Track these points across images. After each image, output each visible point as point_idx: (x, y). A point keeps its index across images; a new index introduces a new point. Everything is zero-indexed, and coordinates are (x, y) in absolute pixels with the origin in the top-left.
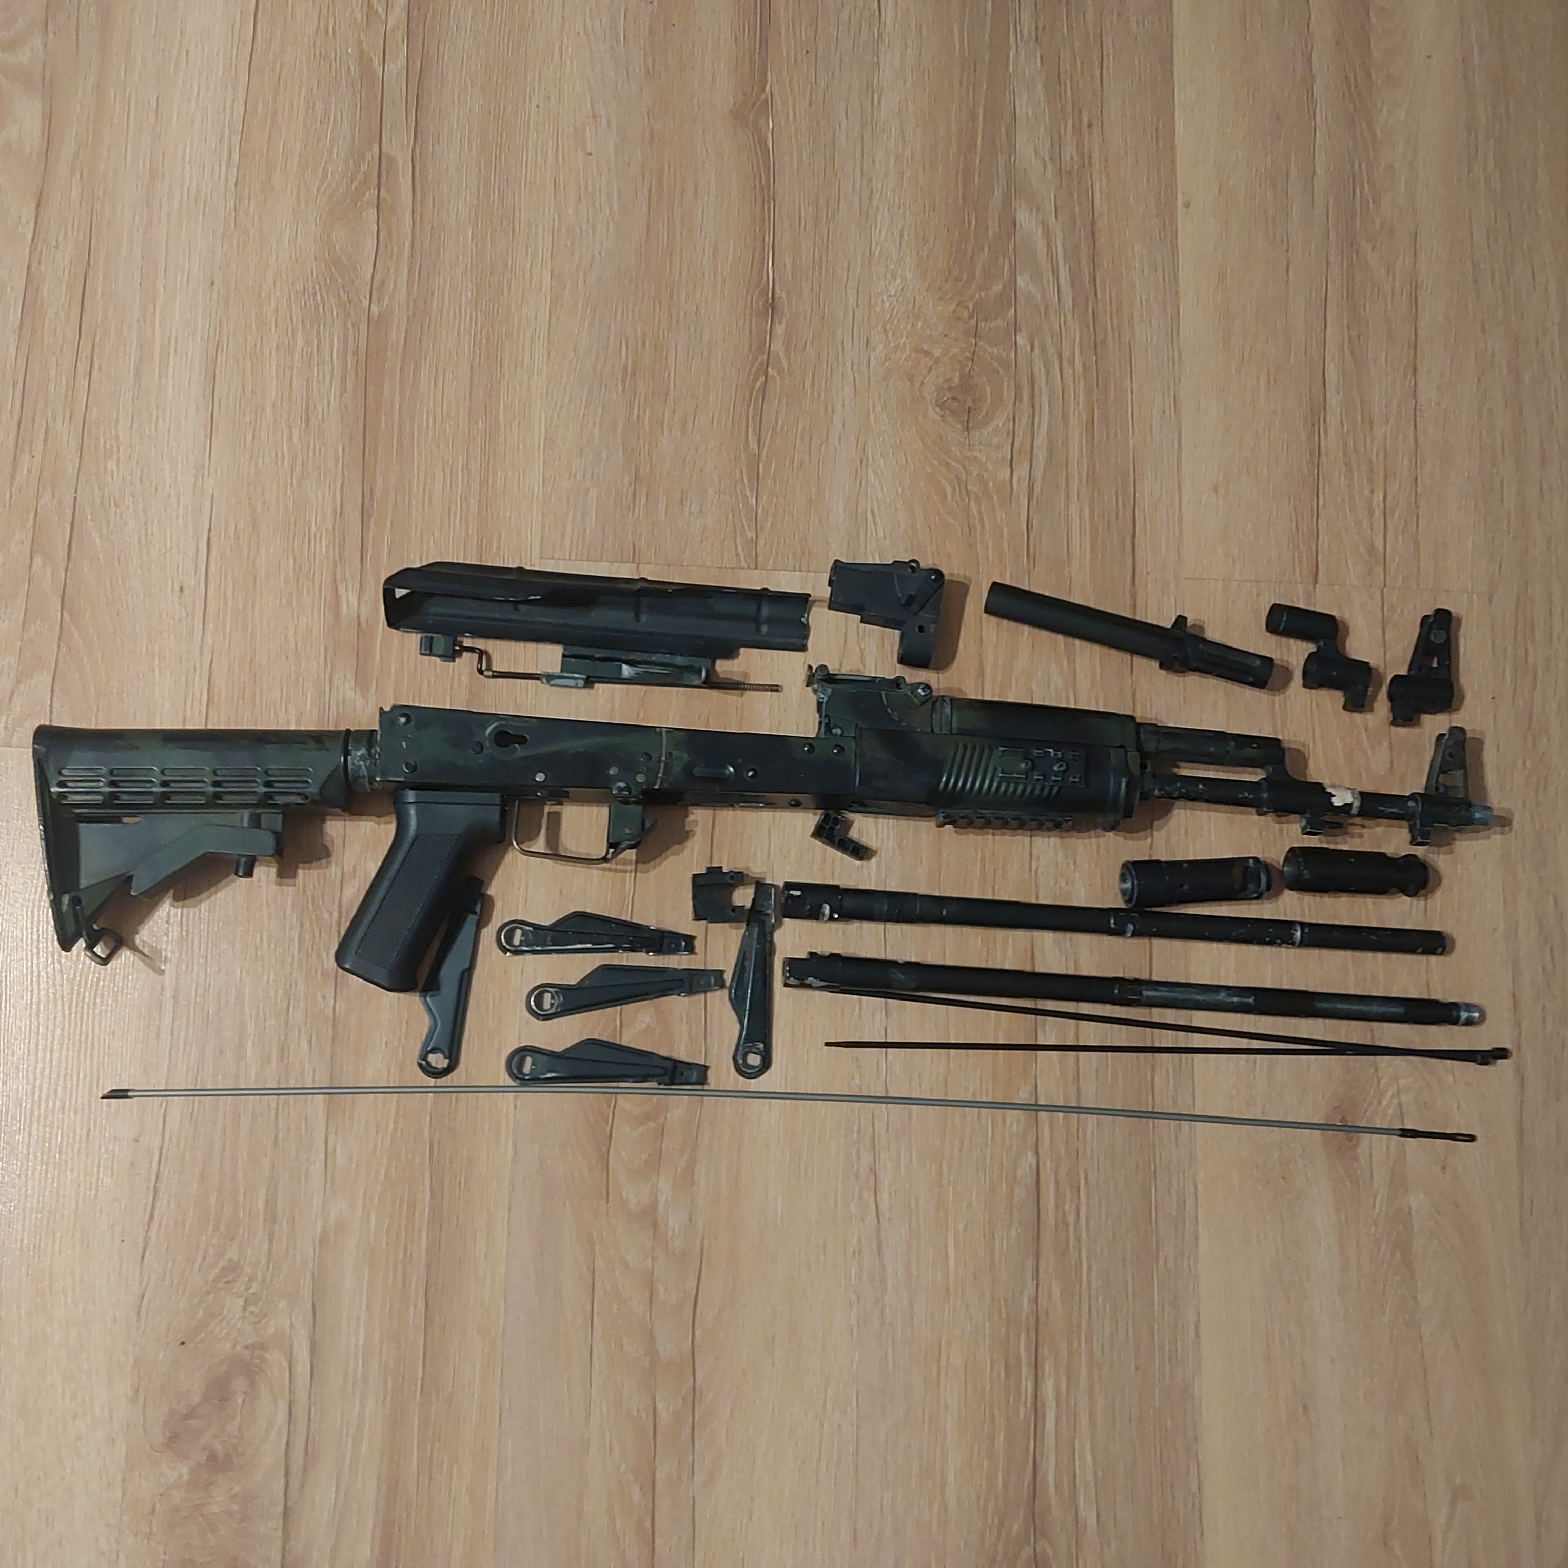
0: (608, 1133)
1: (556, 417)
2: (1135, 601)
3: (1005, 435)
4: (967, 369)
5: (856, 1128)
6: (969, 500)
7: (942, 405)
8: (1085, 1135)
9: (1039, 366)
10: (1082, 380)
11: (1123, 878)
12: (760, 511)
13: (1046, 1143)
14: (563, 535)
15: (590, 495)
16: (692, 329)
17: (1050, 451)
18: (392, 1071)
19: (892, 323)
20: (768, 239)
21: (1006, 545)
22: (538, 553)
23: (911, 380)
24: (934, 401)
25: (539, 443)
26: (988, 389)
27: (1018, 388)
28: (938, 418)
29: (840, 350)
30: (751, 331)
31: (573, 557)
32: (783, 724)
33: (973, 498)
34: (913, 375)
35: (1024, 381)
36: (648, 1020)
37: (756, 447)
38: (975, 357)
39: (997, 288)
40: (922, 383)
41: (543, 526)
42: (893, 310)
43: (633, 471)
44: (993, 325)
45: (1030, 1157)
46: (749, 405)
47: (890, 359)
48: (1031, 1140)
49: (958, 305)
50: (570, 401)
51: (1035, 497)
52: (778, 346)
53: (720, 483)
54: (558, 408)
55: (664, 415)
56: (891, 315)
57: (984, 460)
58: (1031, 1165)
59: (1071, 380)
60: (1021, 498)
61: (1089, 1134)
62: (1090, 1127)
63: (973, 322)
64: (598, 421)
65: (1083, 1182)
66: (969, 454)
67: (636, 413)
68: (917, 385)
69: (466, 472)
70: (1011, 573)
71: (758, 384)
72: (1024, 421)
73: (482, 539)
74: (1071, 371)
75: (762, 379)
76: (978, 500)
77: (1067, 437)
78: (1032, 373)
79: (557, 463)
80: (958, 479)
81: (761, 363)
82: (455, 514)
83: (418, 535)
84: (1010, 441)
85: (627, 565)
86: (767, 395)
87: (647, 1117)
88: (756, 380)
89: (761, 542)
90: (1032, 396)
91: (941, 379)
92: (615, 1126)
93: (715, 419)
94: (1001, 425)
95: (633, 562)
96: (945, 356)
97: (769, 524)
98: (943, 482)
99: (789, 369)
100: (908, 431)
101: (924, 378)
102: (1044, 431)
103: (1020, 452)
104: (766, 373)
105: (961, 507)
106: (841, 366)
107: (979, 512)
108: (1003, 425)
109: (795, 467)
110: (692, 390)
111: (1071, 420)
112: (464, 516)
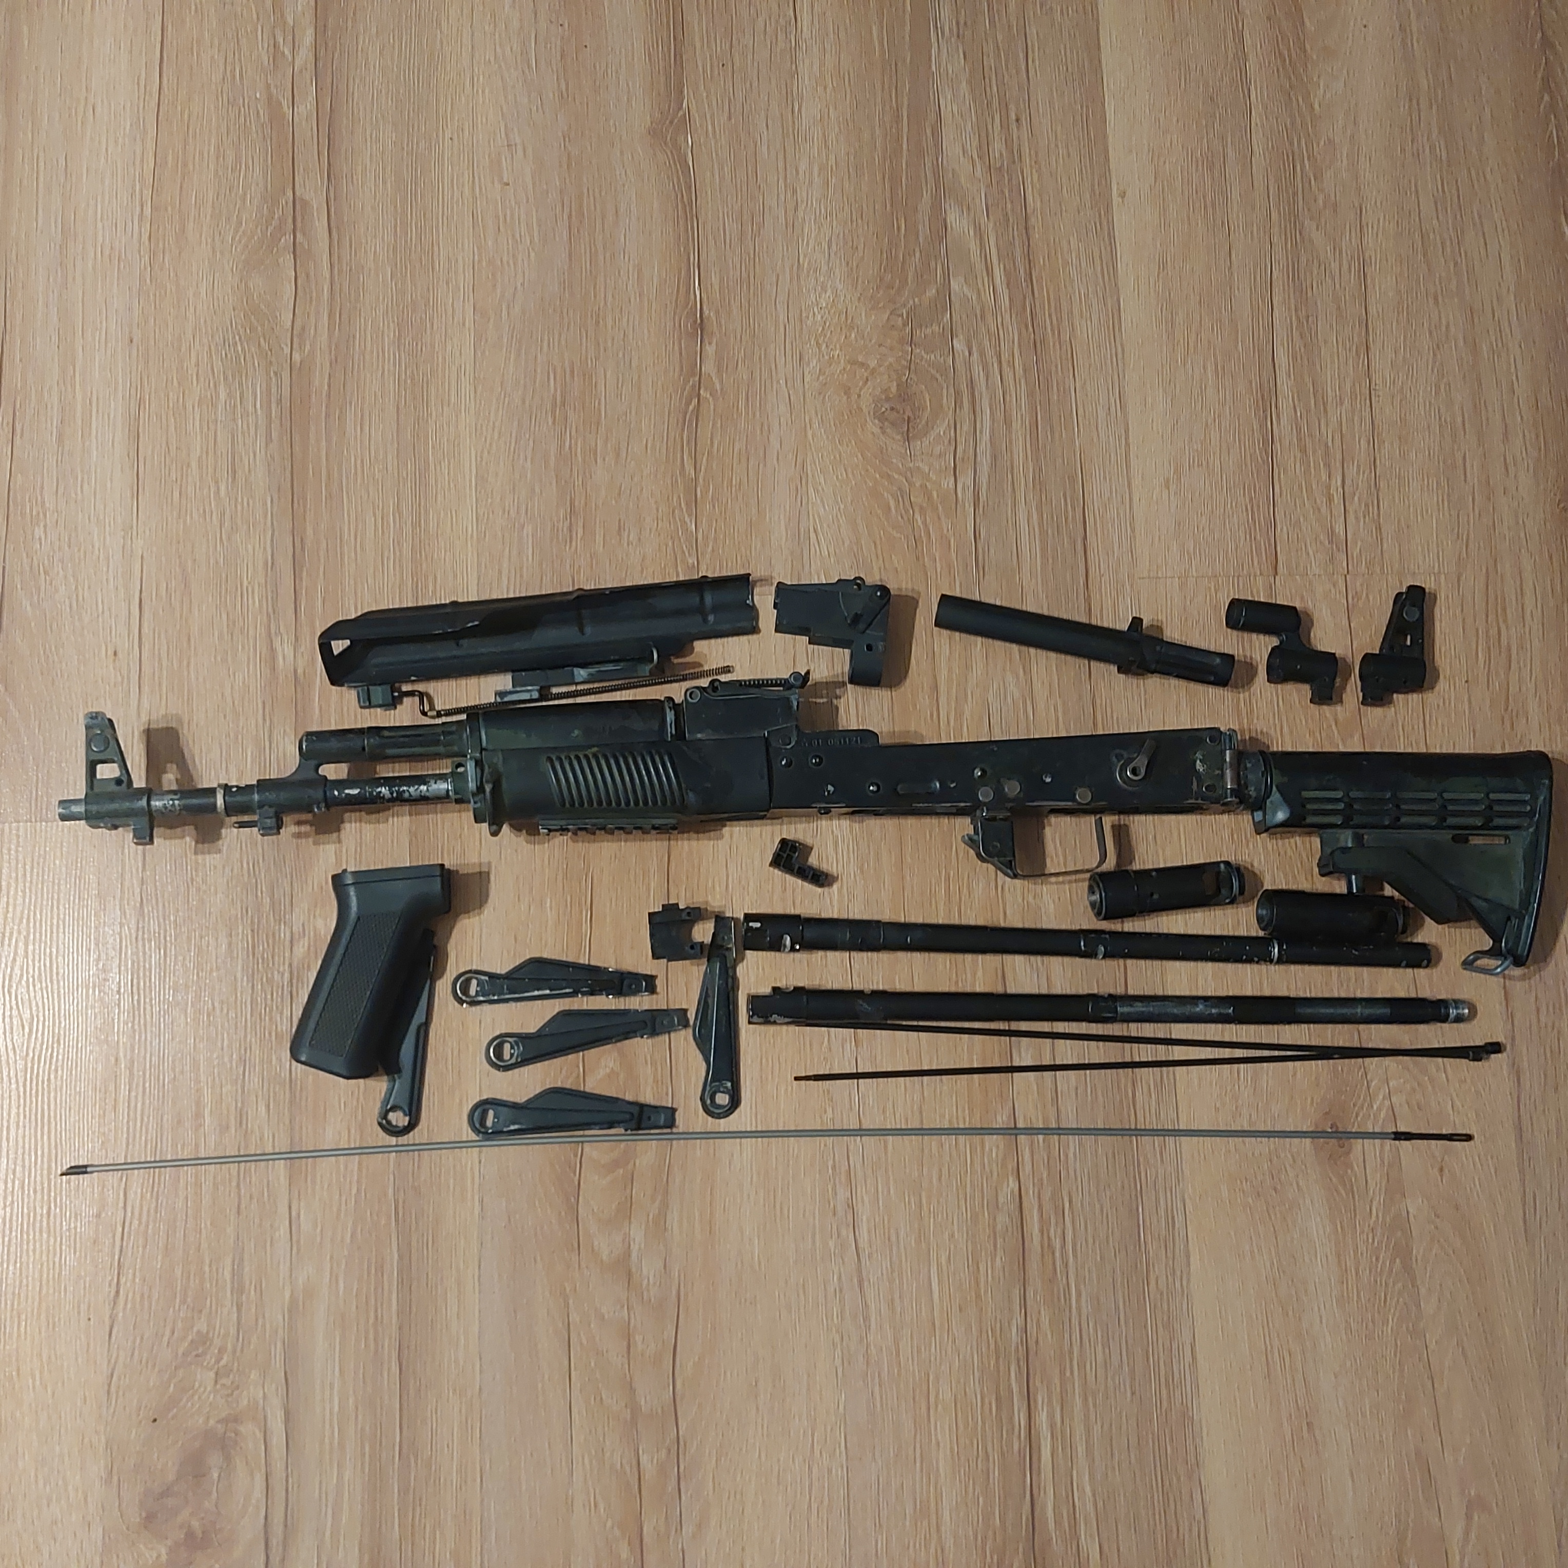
0: (577, 1183)
1: (486, 454)
2: (1090, 605)
3: (946, 442)
4: (904, 379)
5: (830, 1163)
6: (914, 511)
7: (881, 417)
8: (1067, 1156)
9: (977, 370)
10: (1022, 381)
11: (1091, 891)
12: (700, 537)
13: (1027, 1168)
14: (500, 572)
15: (525, 531)
16: (621, 355)
17: (995, 457)
18: (353, 1131)
19: (825, 336)
20: (694, 259)
21: (954, 556)
23: (847, 392)
24: (872, 413)
25: (471, 481)
26: (927, 397)
27: (958, 394)
28: (877, 430)
29: (773, 368)
30: (681, 354)
33: (917, 510)
34: (849, 389)
35: (964, 387)
36: (611, 1065)
37: (692, 472)
38: (913, 367)
39: (931, 292)
40: (859, 396)
41: (479, 565)
42: (825, 323)
43: (568, 503)
44: (929, 331)
45: (1013, 1184)
46: (683, 430)
47: (824, 374)
48: (1011, 1165)
49: (891, 314)
50: (499, 437)
51: (982, 505)
52: (709, 367)
53: (658, 511)
54: (488, 445)
55: (596, 444)
56: (823, 329)
57: (927, 471)
58: (1012, 1192)
59: (1011, 379)
60: (967, 507)
61: (1071, 1155)
62: (1072, 1150)
63: (908, 329)
64: (529, 455)
65: (1067, 1205)
66: (911, 465)
67: (567, 444)
68: (854, 397)
69: (397, 515)
70: (961, 584)
71: (691, 408)
72: (965, 428)
73: (417, 582)
74: (1011, 375)
75: (695, 401)
76: (923, 512)
77: (1011, 442)
78: (971, 377)
79: (490, 500)
80: (901, 491)
81: (693, 386)
82: (388, 558)
83: (352, 582)
84: (953, 448)
86: (700, 418)
87: (616, 1164)
88: (688, 403)
90: (973, 402)
91: (878, 391)
92: (582, 1175)
93: (649, 445)
94: (942, 432)
96: (880, 366)
97: (710, 548)
98: (886, 494)
99: (722, 389)
100: (847, 446)
101: (860, 390)
102: (986, 436)
103: (963, 459)
104: (699, 395)
105: (906, 518)
106: (775, 383)
107: (925, 523)
108: (944, 433)
109: (734, 489)
110: (624, 418)
111: (1014, 424)
112: (397, 560)
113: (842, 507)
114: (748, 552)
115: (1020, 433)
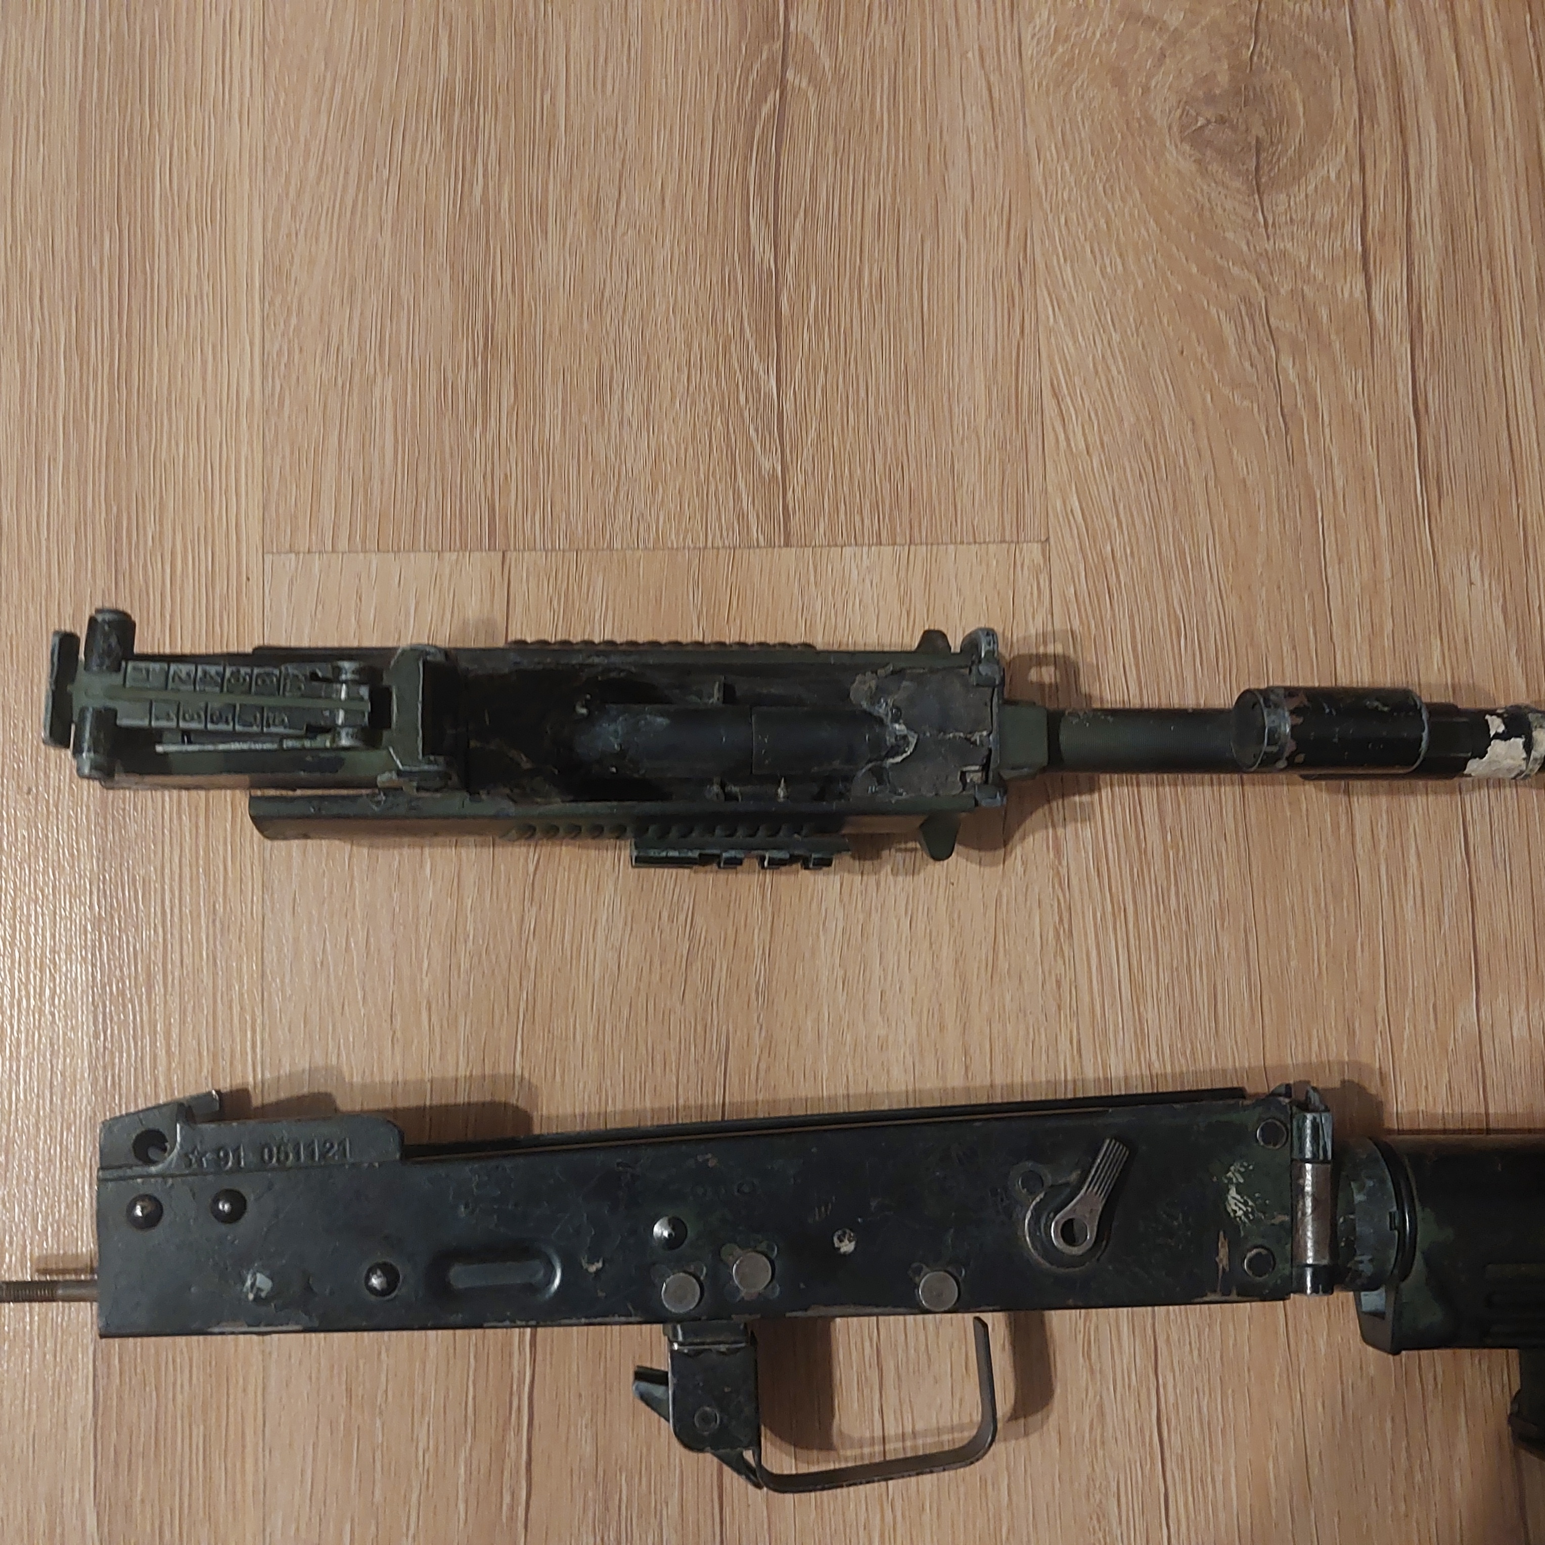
1: (287, 216)
3: (1344, 197)
4: (1245, 54)
6: (1277, 352)
7: (1196, 138)
9: (1407, 40)
10: (1505, 69)
12: (788, 407)
14: (316, 493)
15: (377, 393)
17: (1451, 231)
21: (1371, 452)
22: (256, 539)
23: (1119, 80)
24: (1175, 129)
25: (250, 277)
26: (1298, 96)
27: (1365, 91)
28: (1187, 166)
29: (952, 23)
31: (343, 544)
32: (875, 917)
33: (1284, 345)
34: (1124, 74)
35: (1377, 75)
37: (770, 255)
38: (1262, 26)
40: (1146, 90)
41: (266, 473)
46: (747, 158)
47: (1067, 38)
50: (319, 179)
51: (1427, 338)
52: (805, 23)
53: (689, 347)
54: (292, 194)
55: (546, 191)
57: (1304, 258)
59: (1481, 67)
60: (1395, 341)
64: (389, 217)
66: (1269, 246)
67: (478, 191)
68: (1135, 92)
69: (75, 358)
71: (766, 109)
72: (1385, 165)
74: (1478, 49)
75: (773, 97)
76: (1298, 351)
77: (1484, 197)
78: (1393, 55)
79: (294, 321)
80: (1249, 304)
81: (771, 60)
82: (52, 459)
84: (1358, 212)
85: (477, 555)
86: (787, 132)
88: (759, 99)
89: (797, 479)
90: (1399, 110)
91: (1188, 81)
93: (669, 194)
94: (1333, 176)
95: (492, 548)
96: (1193, 25)
97: (813, 434)
98: (1213, 311)
99: (836, 70)
100: (1123, 200)
101: (1150, 77)
102: (1431, 183)
103: (1382, 239)
104: (783, 83)
105: (1261, 367)
106: (956, 59)
107: (1304, 380)
108: (1338, 177)
109: (865, 296)
110: (610, 131)
111: (1491, 162)
112: (73, 464)
113: (1116, 337)
114: (901, 445)
115: (1504, 178)
